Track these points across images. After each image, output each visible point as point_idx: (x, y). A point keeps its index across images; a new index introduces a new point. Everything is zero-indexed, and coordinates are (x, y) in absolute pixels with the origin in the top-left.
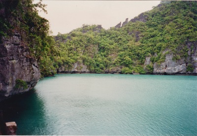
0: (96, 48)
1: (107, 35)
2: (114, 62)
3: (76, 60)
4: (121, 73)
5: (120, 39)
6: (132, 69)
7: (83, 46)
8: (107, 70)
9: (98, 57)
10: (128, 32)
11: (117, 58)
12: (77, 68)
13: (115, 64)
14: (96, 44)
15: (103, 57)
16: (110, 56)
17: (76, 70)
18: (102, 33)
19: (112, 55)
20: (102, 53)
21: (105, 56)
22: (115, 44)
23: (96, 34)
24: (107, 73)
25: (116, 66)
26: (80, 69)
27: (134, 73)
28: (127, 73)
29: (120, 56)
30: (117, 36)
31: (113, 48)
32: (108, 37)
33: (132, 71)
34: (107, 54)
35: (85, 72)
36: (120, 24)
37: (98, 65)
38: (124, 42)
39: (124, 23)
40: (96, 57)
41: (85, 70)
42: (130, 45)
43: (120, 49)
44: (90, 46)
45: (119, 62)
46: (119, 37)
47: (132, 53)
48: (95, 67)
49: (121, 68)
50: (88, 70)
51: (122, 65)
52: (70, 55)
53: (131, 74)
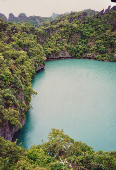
0: (79, 36)
1: (90, 23)
2: (91, 49)
3: (62, 49)
4: (96, 59)
5: (100, 27)
6: (104, 57)
7: (68, 36)
8: (85, 55)
9: (80, 44)
10: (108, 21)
11: (94, 46)
12: (62, 55)
13: (92, 51)
14: (79, 33)
15: (84, 44)
16: (89, 44)
17: (61, 56)
18: (86, 21)
19: (91, 43)
20: (83, 40)
21: (85, 43)
22: (95, 32)
23: (81, 22)
24: (85, 58)
25: (92, 53)
26: (65, 55)
27: (105, 60)
28: (99, 60)
29: (97, 44)
30: (97, 25)
31: (93, 36)
32: (90, 25)
33: (104, 58)
34: (87, 41)
35: (68, 57)
36: (103, 11)
37: (78, 52)
38: (103, 30)
39: (106, 10)
40: (78, 44)
41: (68, 56)
42: (107, 34)
43: (98, 37)
44: (74, 35)
45: (96, 49)
46: (99, 26)
47: (107, 42)
48: (76, 53)
49: (96, 55)
50: (70, 56)
51: (97, 52)
52: (57, 45)
53: (103, 61)
